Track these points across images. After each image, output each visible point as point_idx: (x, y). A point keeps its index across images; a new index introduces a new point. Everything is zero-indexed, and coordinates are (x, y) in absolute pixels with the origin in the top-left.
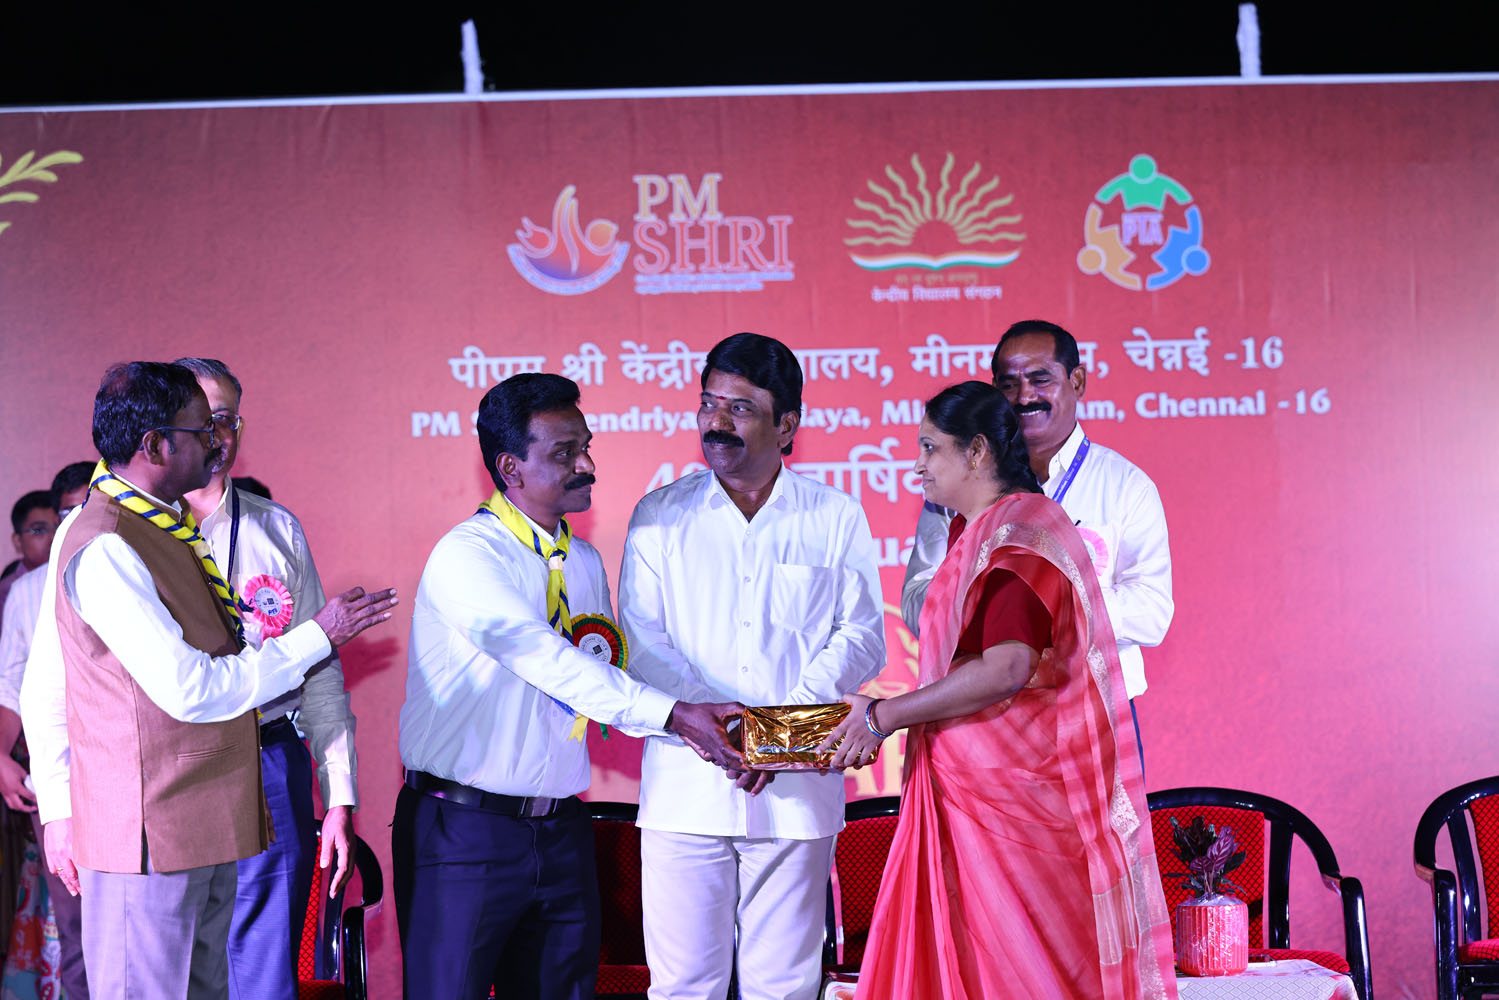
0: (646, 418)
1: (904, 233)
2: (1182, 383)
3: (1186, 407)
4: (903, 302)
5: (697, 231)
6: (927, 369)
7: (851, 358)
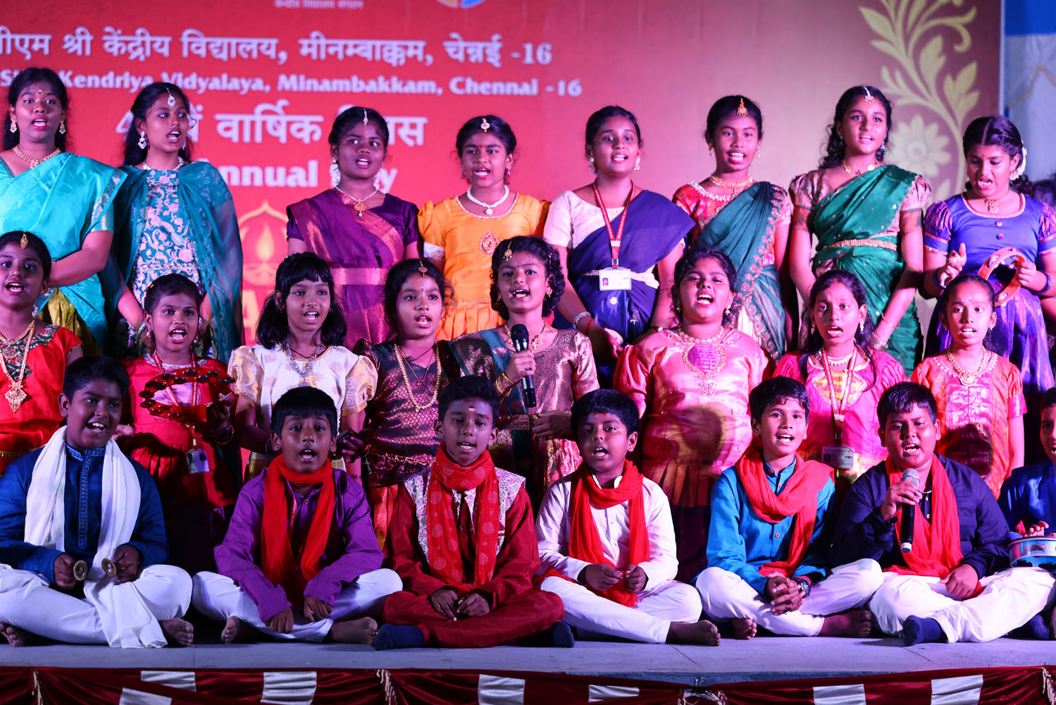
0: (119, 79)
2: (482, 71)
3: (484, 88)
4: (295, 8)
6: (310, 55)
7: (259, 45)
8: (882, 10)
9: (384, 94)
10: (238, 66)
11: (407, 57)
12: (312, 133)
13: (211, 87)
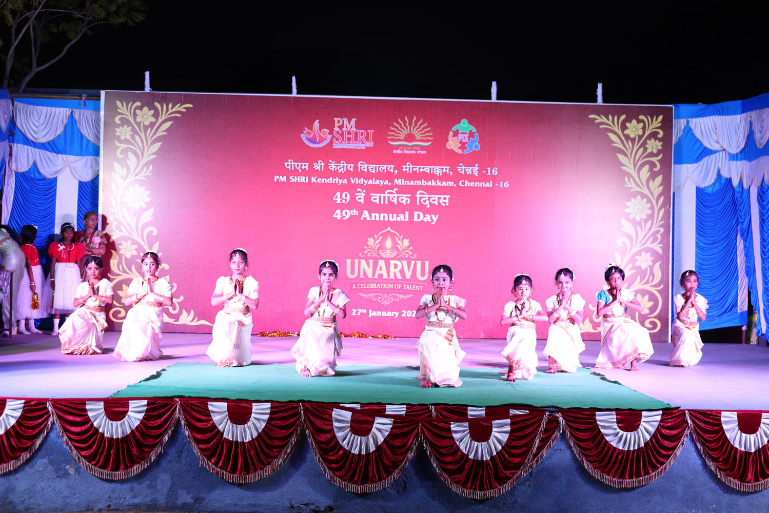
0: (334, 180)
1: (402, 136)
2: (471, 178)
3: (472, 184)
4: (401, 154)
5: (349, 133)
6: (406, 171)
7: (387, 167)
8: (625, 155)
9: (434, 186)
10: (379, 176)
11: (442, 172)
12: (407, 201)
13: (369, 183)
